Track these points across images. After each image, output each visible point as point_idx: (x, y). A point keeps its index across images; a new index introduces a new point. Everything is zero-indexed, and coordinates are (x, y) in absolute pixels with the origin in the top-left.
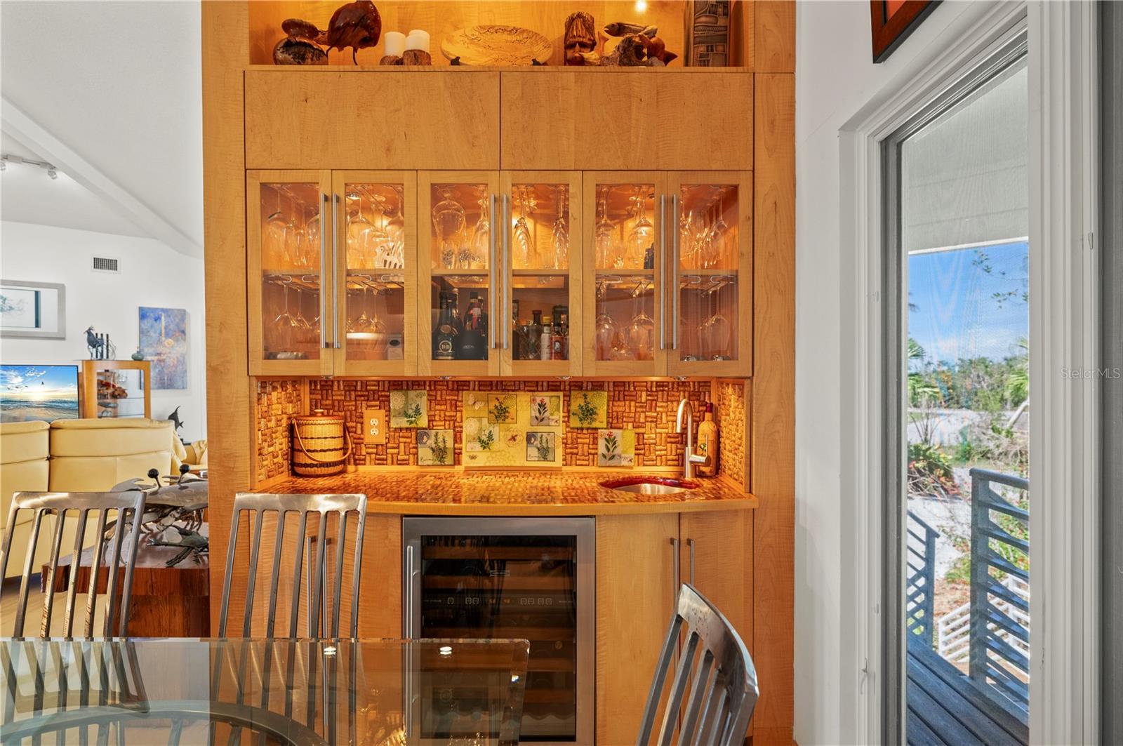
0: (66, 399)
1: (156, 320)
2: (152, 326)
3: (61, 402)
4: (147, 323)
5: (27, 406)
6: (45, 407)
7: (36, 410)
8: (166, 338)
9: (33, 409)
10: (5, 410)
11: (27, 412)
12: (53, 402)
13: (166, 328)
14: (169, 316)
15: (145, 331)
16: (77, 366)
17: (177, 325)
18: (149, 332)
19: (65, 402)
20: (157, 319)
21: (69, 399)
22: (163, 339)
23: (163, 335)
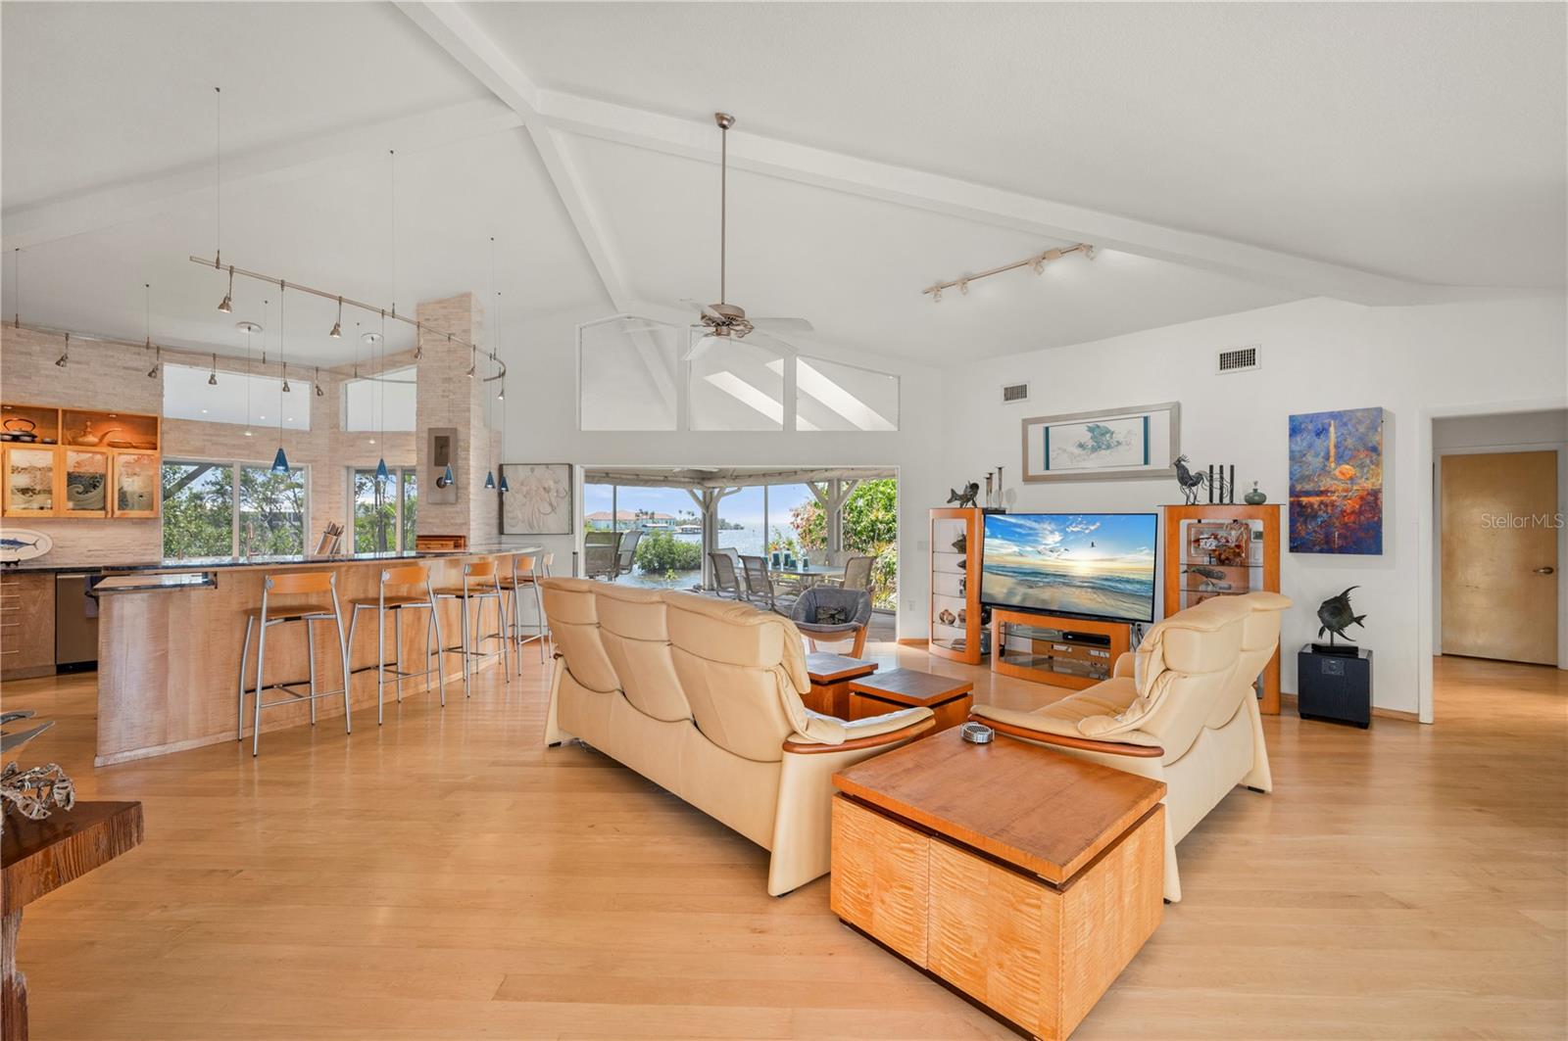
0: (1131, 577)
1: (1318, 434)
2: (1310, 446)
3: (1120, 580)
4: (1302, 442)
5: (1064, 583)
6: (1092, 588)
7: (1077, 591)
8: (1338, 464)
9: (1074, 589)
10: (1031, 587)
11: (1064, 593)
12: (1106, 580)
13: (1337, 446)
14: (1345, 424)
15: (1298, 455)
16: (1157, 515)
17: (1361, 439)
18: (1305, 455)
19: (1128, 581)
20: (1321, 432)
21: (1136, 577)
22: (1333, 465)
23: (1332, 459)
